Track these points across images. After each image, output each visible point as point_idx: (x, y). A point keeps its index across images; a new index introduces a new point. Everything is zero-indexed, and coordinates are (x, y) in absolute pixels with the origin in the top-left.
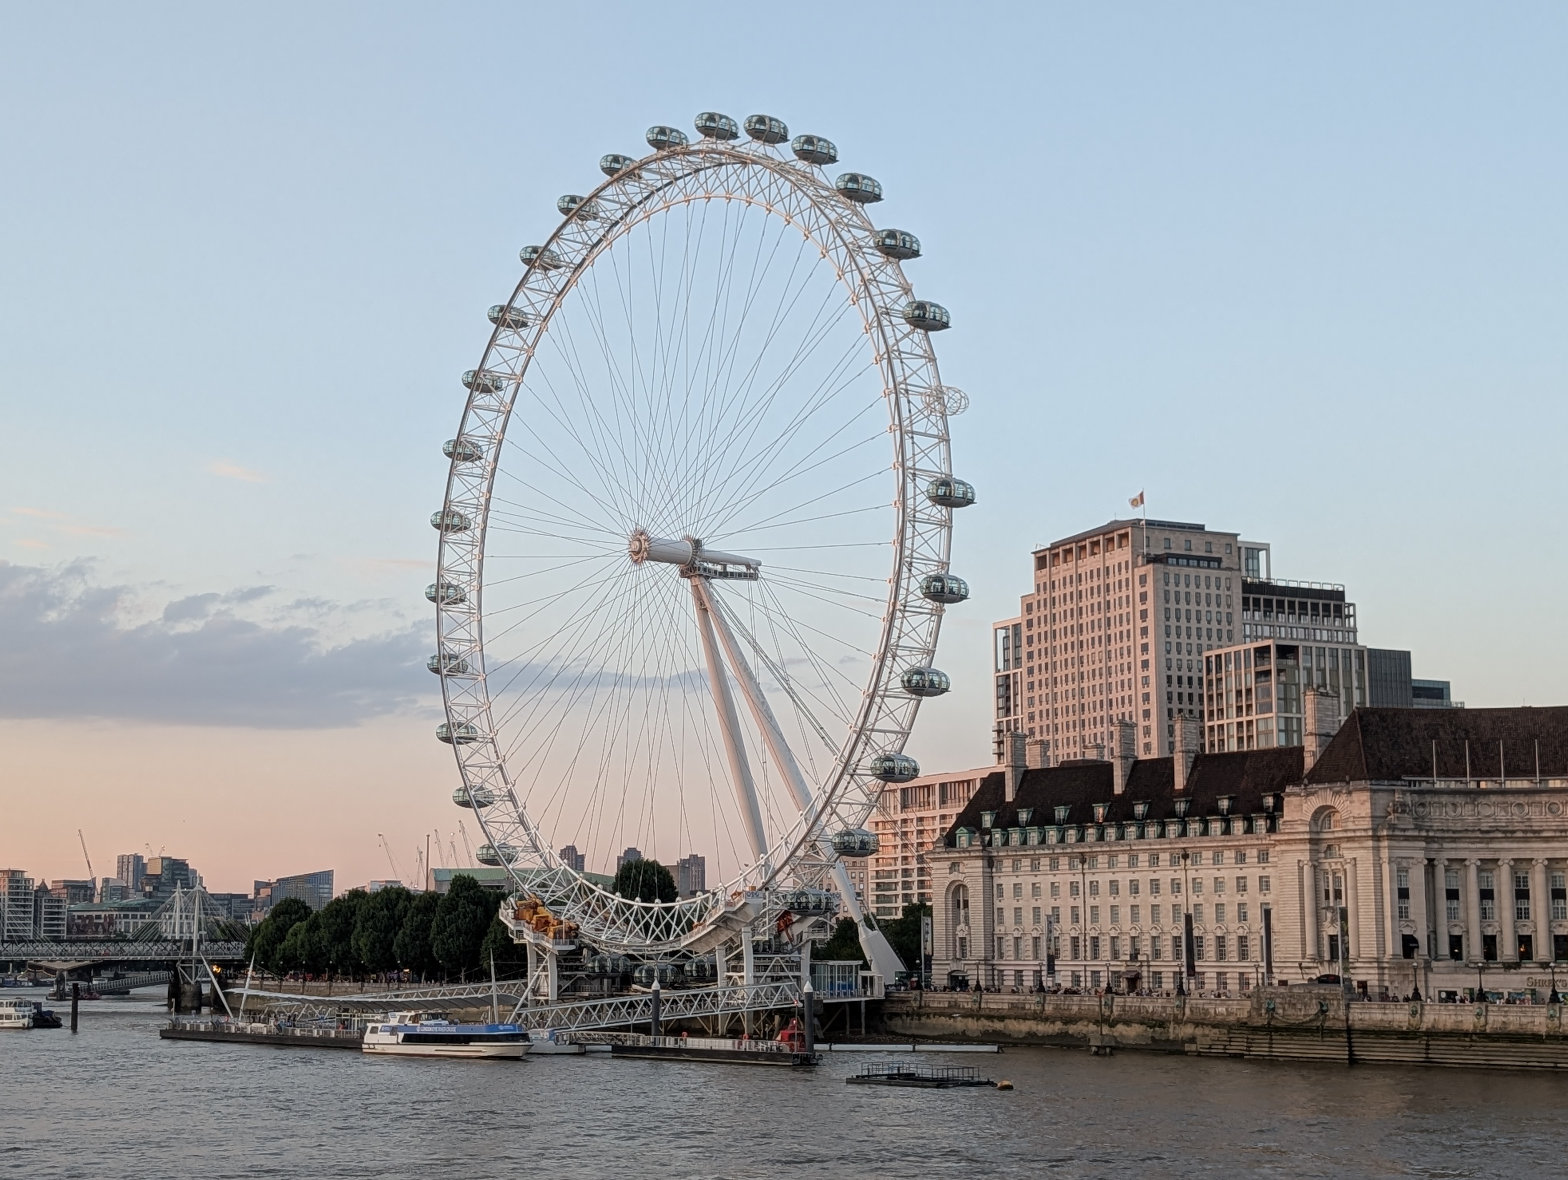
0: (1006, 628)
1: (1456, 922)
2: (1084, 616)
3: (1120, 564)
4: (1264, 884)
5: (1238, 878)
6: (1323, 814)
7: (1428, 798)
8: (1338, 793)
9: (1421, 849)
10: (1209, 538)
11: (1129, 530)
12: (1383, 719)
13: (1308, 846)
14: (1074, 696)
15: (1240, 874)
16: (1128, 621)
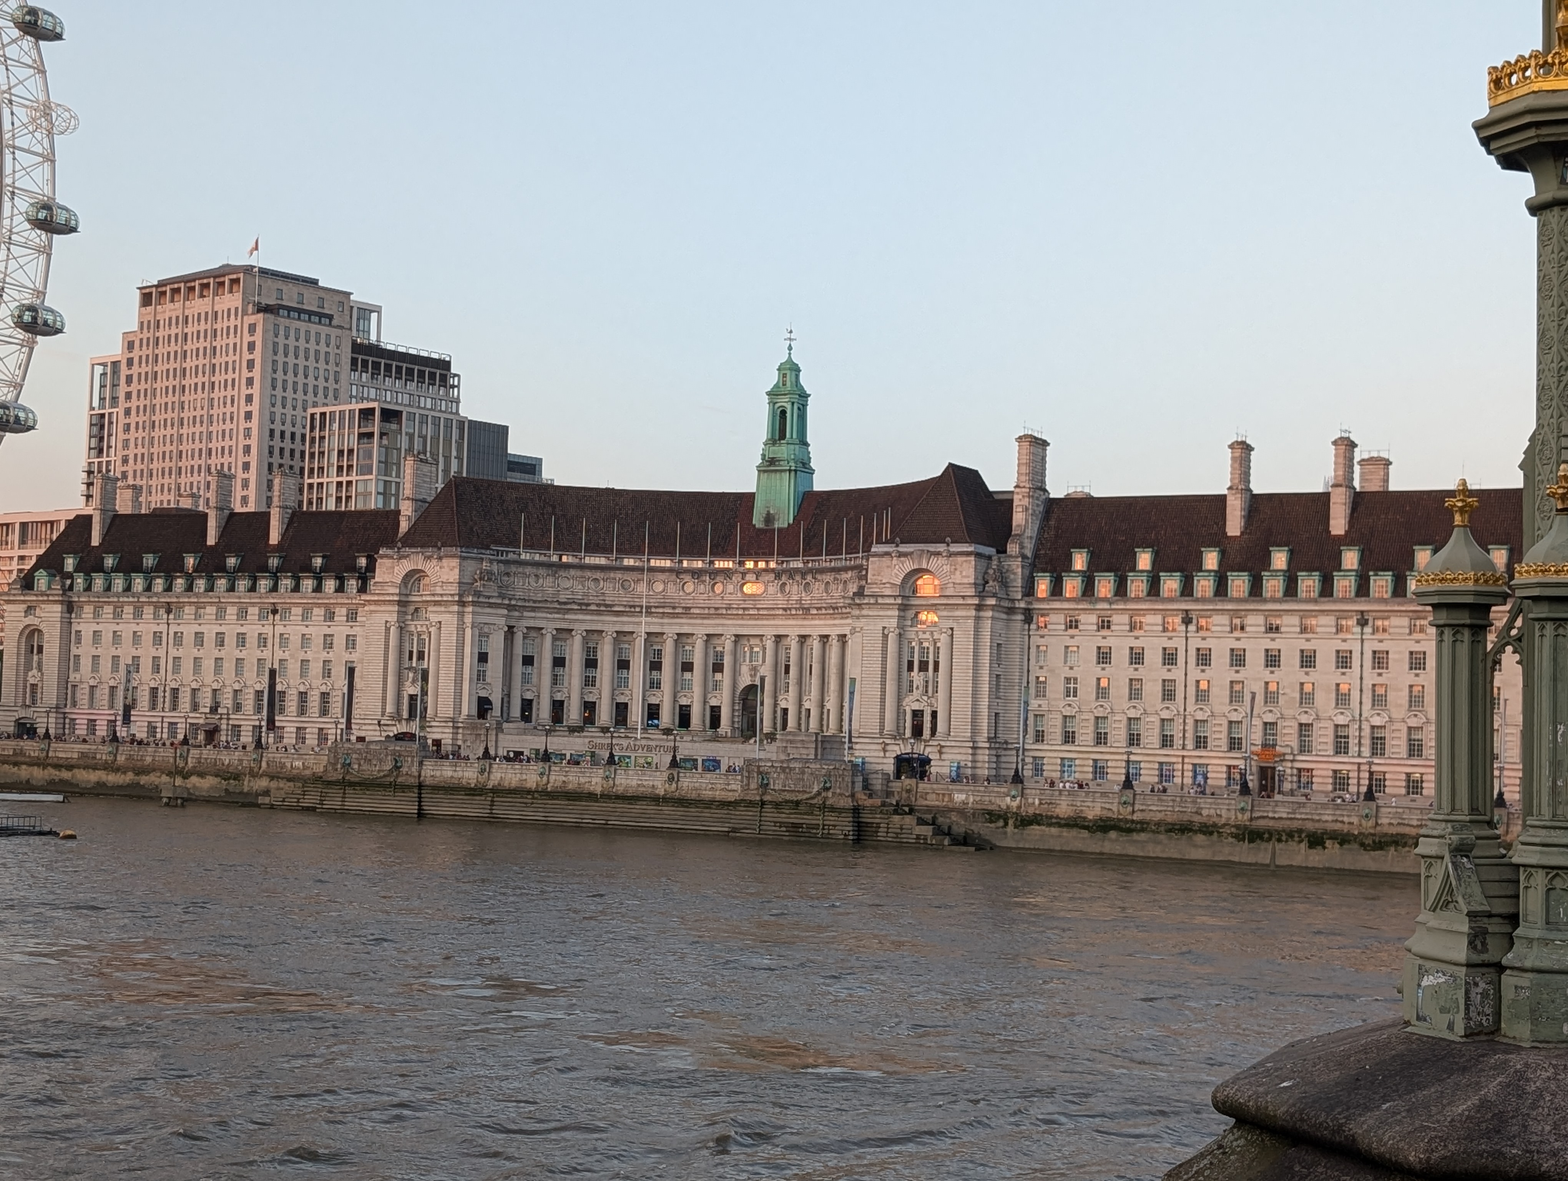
0: (104, 365)
1: (528, 686)
2: (188, 360)
3: (229, 310)
4: (351, 642)
5: (325, 635)
6: (413, 577)
7: (513, 569)
8: (429, 558)
9: (503, 616)
10: (322, 294)
11: (241, 276)
12: (477, 490)
13: (396, 608)
14: (172, 442)
15: (328, 631)
16: (234, 370)
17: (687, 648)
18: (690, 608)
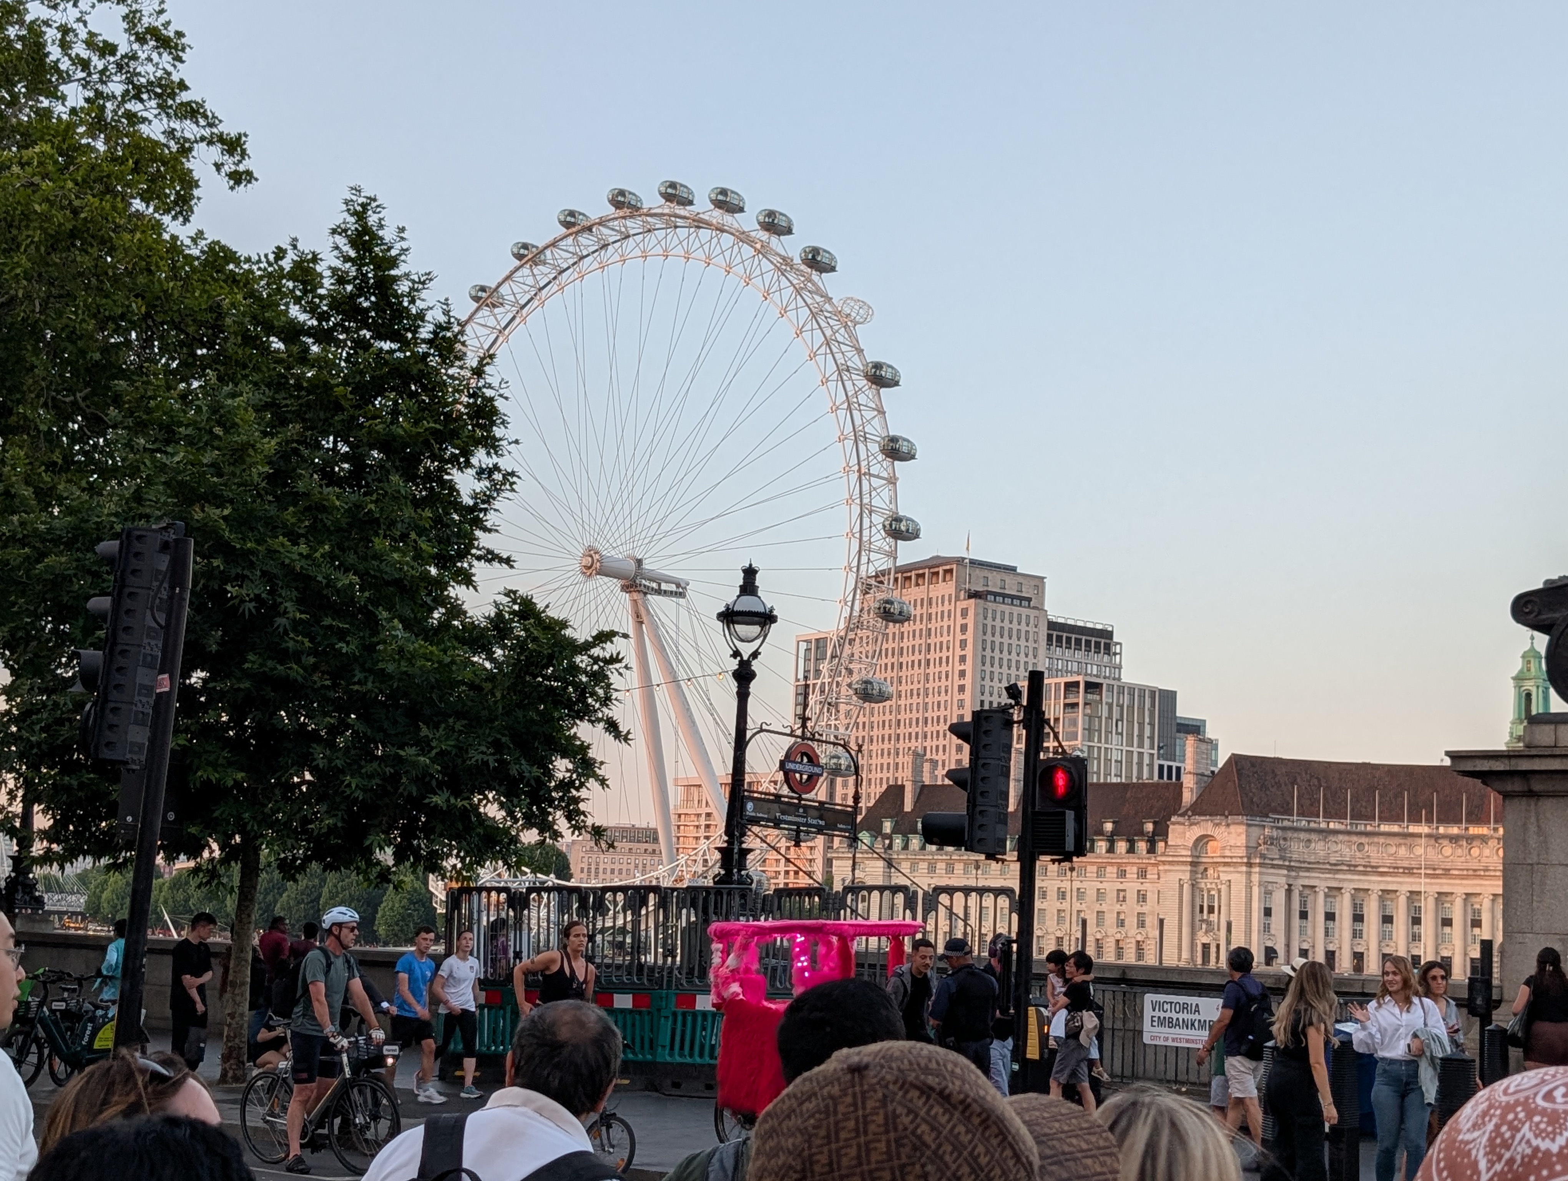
0: (808, 642)
2: (905, 640)
3: (943, 596)
10: (1021, 580)
11: (954, 566)
16: (948, 648)
17: (1446, 905)
18: (1449, 870)
